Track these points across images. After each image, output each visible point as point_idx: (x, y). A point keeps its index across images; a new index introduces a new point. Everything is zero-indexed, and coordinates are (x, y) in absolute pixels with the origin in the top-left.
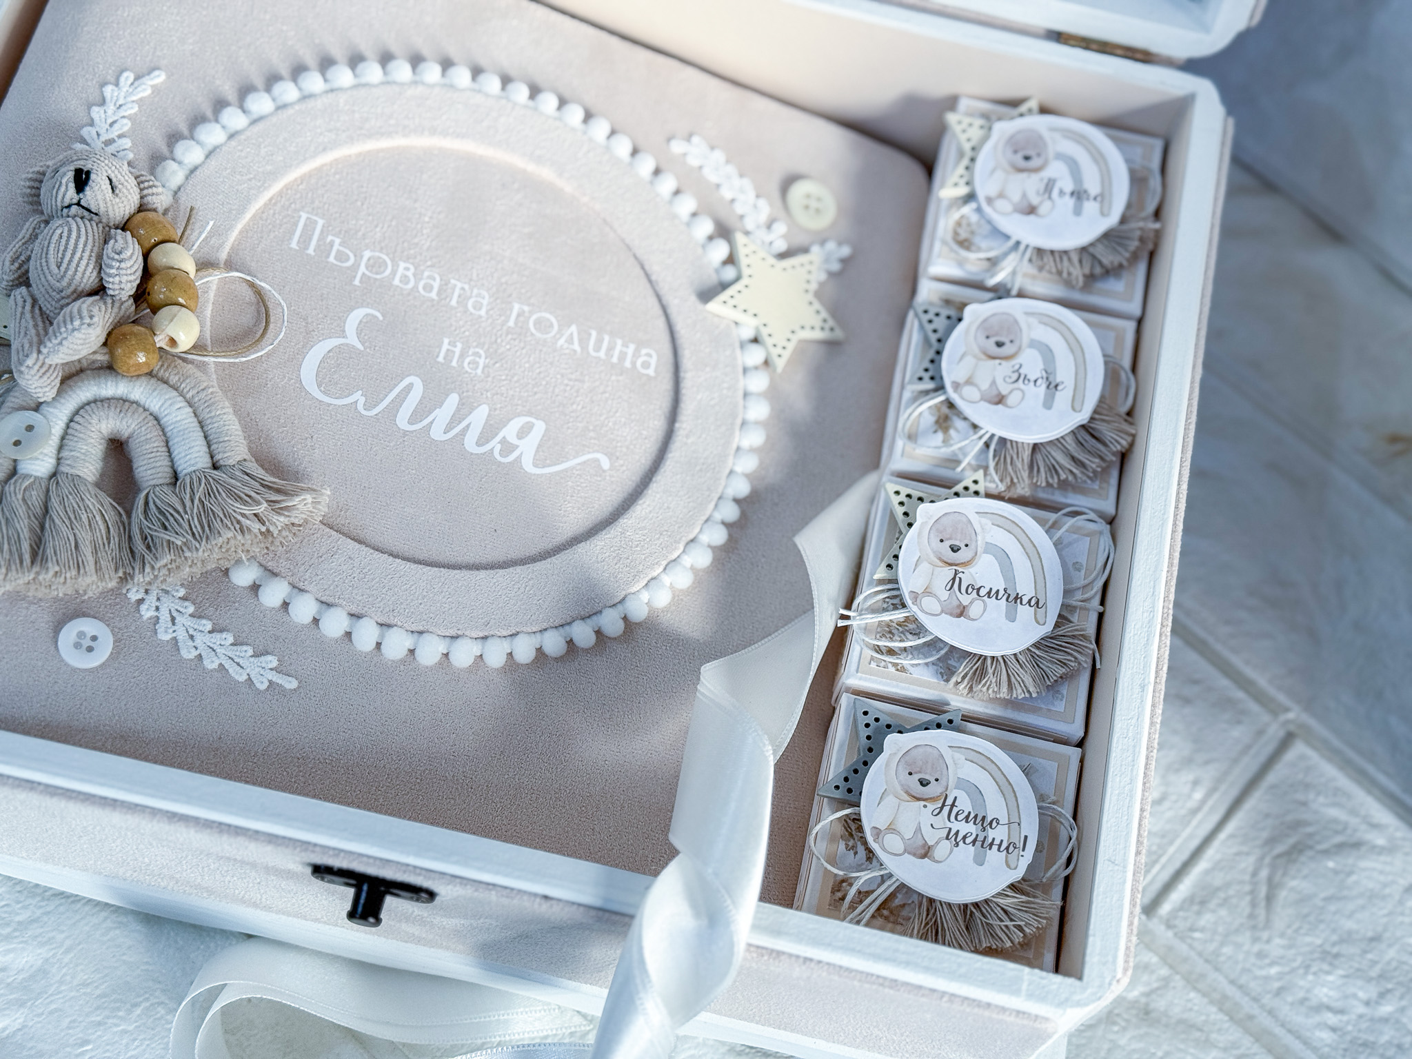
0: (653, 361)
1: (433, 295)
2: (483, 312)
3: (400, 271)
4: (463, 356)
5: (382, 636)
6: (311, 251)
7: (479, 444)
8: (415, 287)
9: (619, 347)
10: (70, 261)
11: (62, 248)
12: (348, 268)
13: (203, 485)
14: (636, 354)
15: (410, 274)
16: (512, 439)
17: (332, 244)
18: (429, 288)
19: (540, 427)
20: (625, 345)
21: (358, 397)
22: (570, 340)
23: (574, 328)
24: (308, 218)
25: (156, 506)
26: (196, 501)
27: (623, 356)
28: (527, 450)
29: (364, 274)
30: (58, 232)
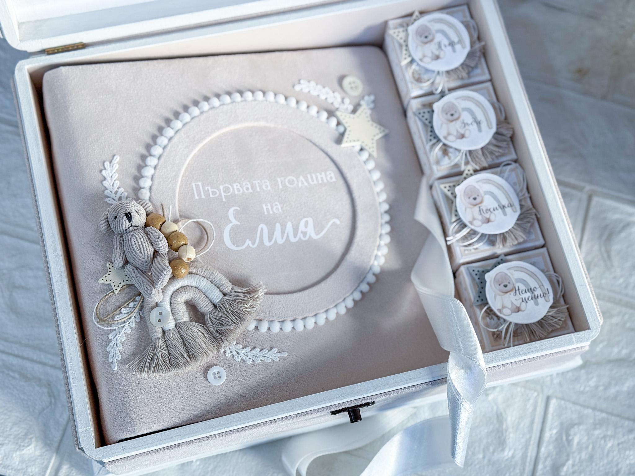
0: (333, 175)
1: (250, 190)
2: (269, 188)
3: (235, 187)
4: (272, 208)
5: (305, 323)
6: (203, 197)
7: (295, 237)
8: (243, 191)
9: (319, 177)
10: (144, 249)
11: (138, 246)
12: (218, 196)
13: (227, 304)
14: (326, 176)
15: (239, 187)
16: (304, 230)
17: (208, 190)
18: (247, 189)
19: (310, 220)
20: (321, 174)
21: (248, 242)
22: (303, 183)
23: (301, 178)
24: (195, 185)
25: (214, 318)
26: (229, 312)
27: (322, 178)
28: (311, 231)
29: (225, 196)
30: (133, 240)
